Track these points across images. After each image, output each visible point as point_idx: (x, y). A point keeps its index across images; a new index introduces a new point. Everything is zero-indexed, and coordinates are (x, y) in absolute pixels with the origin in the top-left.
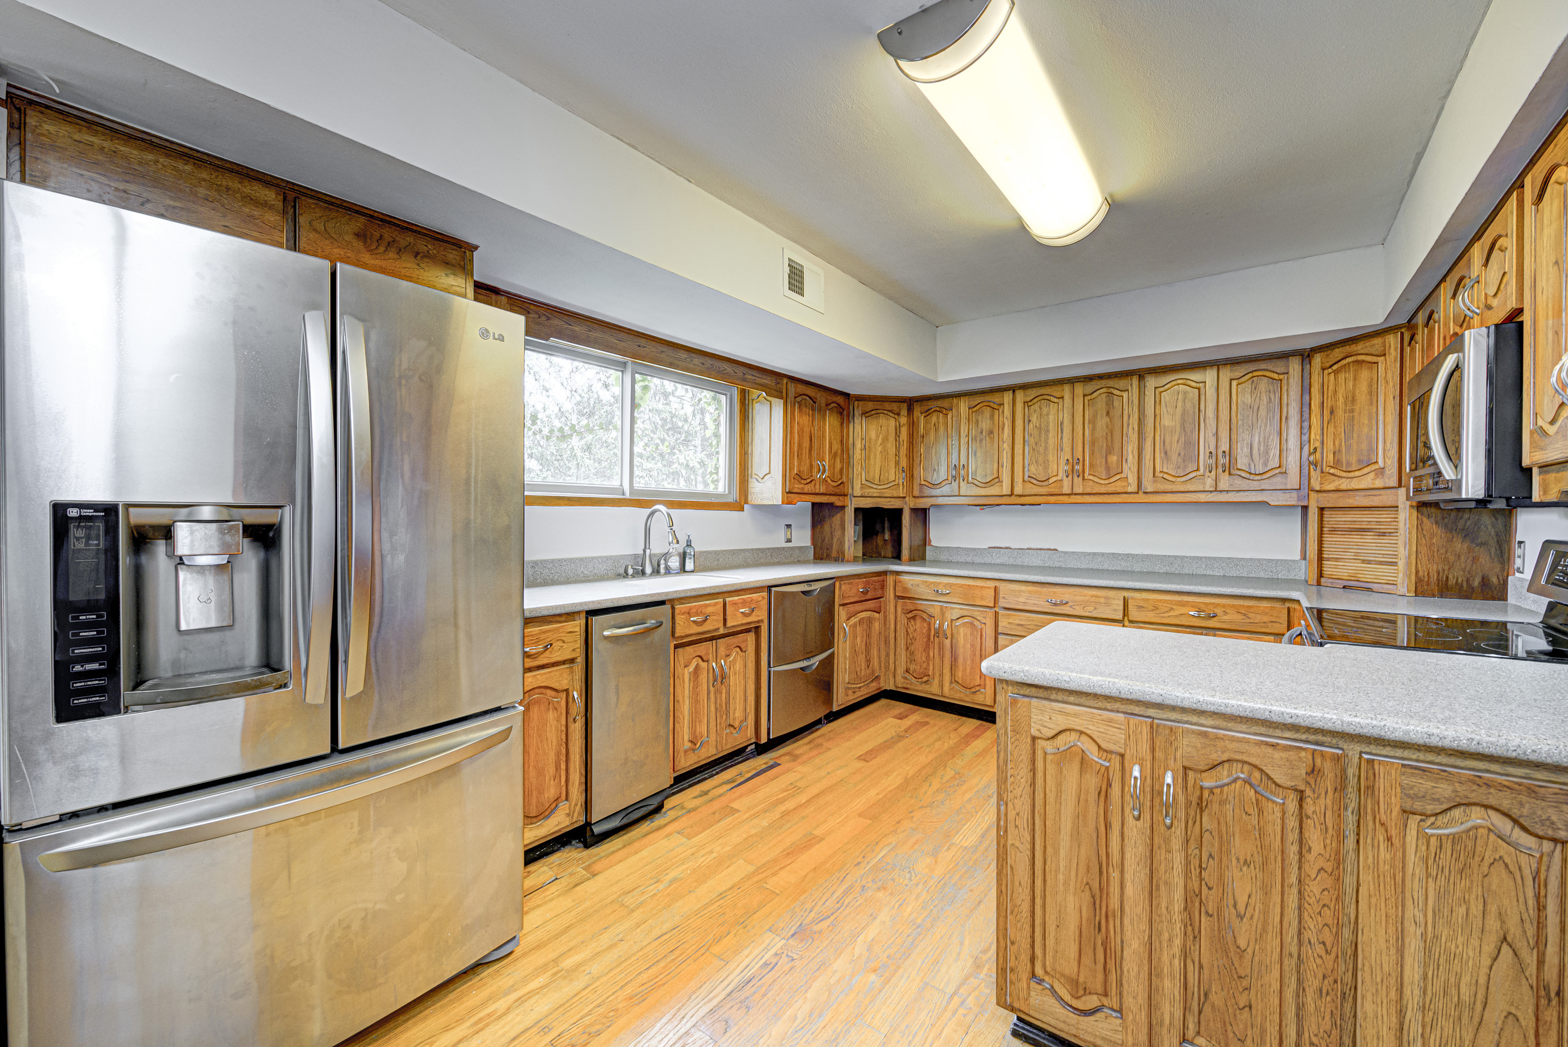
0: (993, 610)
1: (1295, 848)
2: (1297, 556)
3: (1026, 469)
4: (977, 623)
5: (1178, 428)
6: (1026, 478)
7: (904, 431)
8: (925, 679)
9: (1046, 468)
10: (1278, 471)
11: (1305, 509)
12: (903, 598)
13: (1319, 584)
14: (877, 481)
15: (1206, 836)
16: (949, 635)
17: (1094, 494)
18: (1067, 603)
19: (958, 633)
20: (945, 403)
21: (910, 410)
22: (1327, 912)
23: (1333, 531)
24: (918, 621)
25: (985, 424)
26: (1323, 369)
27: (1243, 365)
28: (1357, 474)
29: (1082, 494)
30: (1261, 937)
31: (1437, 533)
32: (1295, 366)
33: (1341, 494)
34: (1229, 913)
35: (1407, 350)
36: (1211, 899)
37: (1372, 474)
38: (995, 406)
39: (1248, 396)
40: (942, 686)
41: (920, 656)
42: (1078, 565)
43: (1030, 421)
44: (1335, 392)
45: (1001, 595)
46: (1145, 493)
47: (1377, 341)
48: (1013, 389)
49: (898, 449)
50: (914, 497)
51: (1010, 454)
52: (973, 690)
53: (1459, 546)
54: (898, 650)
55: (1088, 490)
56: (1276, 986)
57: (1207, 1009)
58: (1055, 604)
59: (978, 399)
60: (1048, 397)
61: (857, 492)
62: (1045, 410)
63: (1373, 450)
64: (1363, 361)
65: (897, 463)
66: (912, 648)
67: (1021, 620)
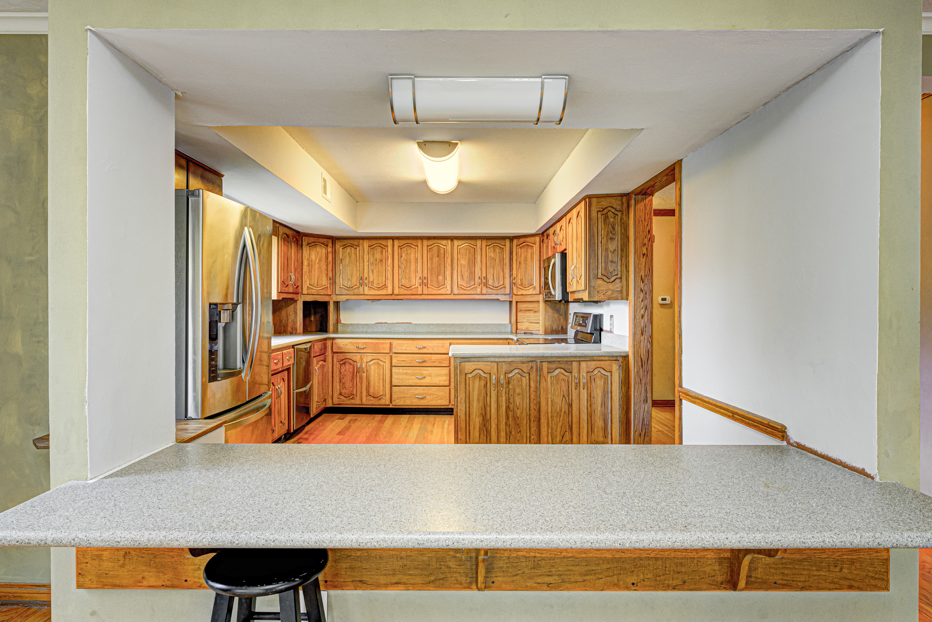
0: (389, 355)
1: (528, 388)
2: (508, 322)
3: (400, 281)
4: (381, 362)
5: (467, 265)
6: (400, 285)
7: (330, 256)
8: (351, 397)
9: (410, 281)
10: (502, 286)
11: (511, 302)
12: (337, 353)
13: (516, 333)
14: (316, 285)
15: (510, 390)
16: (365, 371)
17: (432, 295)
18: (425, 347)
19: (370, 369)
20: (355, 242)
21: (334, 244)
22: (535, 401)
23: (521, 311)
24: (347, 365)
25: (378, 256)
26: (517, 246)
27: (491, 240)
28: (528, 288)
29: (427, 295)
30: (522, 413)
31: (550, 310)
32: (508, 242)
33: (522, 296)
34: (516, 408)
35: (542, 244)
36: (511, 406)
37: (532, 289)
38: (383, 247)
39: (492, 253)
40: (361, 399)
41: (348, 384)
42: (422, 330)
43: (401, 256)
44: (521, 256)
45: (393, 347)
46: (454, 294)
47: (533, 238)
48: (393, 238)
49: (327, 266)
50: (337, 295)
51: (391, 273)
52: (379, 398)
53: (556, 315)
54: (335, 383)
55: (430, 293)
56: (525, 423)
57: (511, 437)
58: (420, 349)
59: (374, 242)
60: (410, 245)
61: (305, 292)
62: (409, 252)
63: (532, 280)
64: (529, 245)
65: (327, 275)
66: (343, 381)
67: (403, 358)
